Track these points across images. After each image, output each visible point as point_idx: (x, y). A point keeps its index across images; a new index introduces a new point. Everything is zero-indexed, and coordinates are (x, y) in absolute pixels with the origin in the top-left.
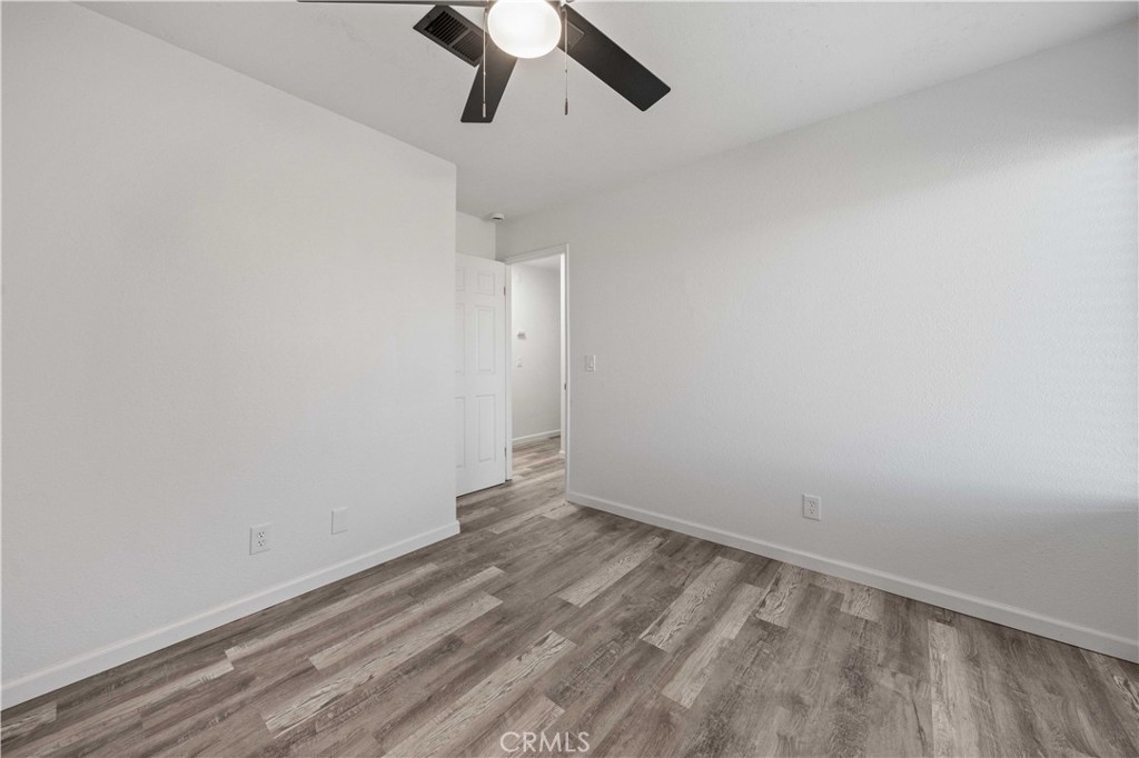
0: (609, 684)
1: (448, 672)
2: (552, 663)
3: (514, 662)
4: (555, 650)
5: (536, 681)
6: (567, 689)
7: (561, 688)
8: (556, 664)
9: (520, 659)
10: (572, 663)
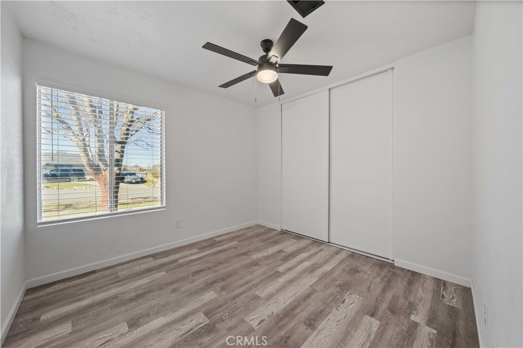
0: (236, 300)
1: (304, 309)
2: (257, 310)
3: (275, 312)
4: (255, 316)
5: (264, 303)
6: (253, 299)
7: (255, 300)
8: (256, 309)
9: (273, 313)
10: (248, 309)
